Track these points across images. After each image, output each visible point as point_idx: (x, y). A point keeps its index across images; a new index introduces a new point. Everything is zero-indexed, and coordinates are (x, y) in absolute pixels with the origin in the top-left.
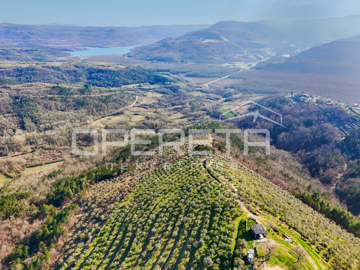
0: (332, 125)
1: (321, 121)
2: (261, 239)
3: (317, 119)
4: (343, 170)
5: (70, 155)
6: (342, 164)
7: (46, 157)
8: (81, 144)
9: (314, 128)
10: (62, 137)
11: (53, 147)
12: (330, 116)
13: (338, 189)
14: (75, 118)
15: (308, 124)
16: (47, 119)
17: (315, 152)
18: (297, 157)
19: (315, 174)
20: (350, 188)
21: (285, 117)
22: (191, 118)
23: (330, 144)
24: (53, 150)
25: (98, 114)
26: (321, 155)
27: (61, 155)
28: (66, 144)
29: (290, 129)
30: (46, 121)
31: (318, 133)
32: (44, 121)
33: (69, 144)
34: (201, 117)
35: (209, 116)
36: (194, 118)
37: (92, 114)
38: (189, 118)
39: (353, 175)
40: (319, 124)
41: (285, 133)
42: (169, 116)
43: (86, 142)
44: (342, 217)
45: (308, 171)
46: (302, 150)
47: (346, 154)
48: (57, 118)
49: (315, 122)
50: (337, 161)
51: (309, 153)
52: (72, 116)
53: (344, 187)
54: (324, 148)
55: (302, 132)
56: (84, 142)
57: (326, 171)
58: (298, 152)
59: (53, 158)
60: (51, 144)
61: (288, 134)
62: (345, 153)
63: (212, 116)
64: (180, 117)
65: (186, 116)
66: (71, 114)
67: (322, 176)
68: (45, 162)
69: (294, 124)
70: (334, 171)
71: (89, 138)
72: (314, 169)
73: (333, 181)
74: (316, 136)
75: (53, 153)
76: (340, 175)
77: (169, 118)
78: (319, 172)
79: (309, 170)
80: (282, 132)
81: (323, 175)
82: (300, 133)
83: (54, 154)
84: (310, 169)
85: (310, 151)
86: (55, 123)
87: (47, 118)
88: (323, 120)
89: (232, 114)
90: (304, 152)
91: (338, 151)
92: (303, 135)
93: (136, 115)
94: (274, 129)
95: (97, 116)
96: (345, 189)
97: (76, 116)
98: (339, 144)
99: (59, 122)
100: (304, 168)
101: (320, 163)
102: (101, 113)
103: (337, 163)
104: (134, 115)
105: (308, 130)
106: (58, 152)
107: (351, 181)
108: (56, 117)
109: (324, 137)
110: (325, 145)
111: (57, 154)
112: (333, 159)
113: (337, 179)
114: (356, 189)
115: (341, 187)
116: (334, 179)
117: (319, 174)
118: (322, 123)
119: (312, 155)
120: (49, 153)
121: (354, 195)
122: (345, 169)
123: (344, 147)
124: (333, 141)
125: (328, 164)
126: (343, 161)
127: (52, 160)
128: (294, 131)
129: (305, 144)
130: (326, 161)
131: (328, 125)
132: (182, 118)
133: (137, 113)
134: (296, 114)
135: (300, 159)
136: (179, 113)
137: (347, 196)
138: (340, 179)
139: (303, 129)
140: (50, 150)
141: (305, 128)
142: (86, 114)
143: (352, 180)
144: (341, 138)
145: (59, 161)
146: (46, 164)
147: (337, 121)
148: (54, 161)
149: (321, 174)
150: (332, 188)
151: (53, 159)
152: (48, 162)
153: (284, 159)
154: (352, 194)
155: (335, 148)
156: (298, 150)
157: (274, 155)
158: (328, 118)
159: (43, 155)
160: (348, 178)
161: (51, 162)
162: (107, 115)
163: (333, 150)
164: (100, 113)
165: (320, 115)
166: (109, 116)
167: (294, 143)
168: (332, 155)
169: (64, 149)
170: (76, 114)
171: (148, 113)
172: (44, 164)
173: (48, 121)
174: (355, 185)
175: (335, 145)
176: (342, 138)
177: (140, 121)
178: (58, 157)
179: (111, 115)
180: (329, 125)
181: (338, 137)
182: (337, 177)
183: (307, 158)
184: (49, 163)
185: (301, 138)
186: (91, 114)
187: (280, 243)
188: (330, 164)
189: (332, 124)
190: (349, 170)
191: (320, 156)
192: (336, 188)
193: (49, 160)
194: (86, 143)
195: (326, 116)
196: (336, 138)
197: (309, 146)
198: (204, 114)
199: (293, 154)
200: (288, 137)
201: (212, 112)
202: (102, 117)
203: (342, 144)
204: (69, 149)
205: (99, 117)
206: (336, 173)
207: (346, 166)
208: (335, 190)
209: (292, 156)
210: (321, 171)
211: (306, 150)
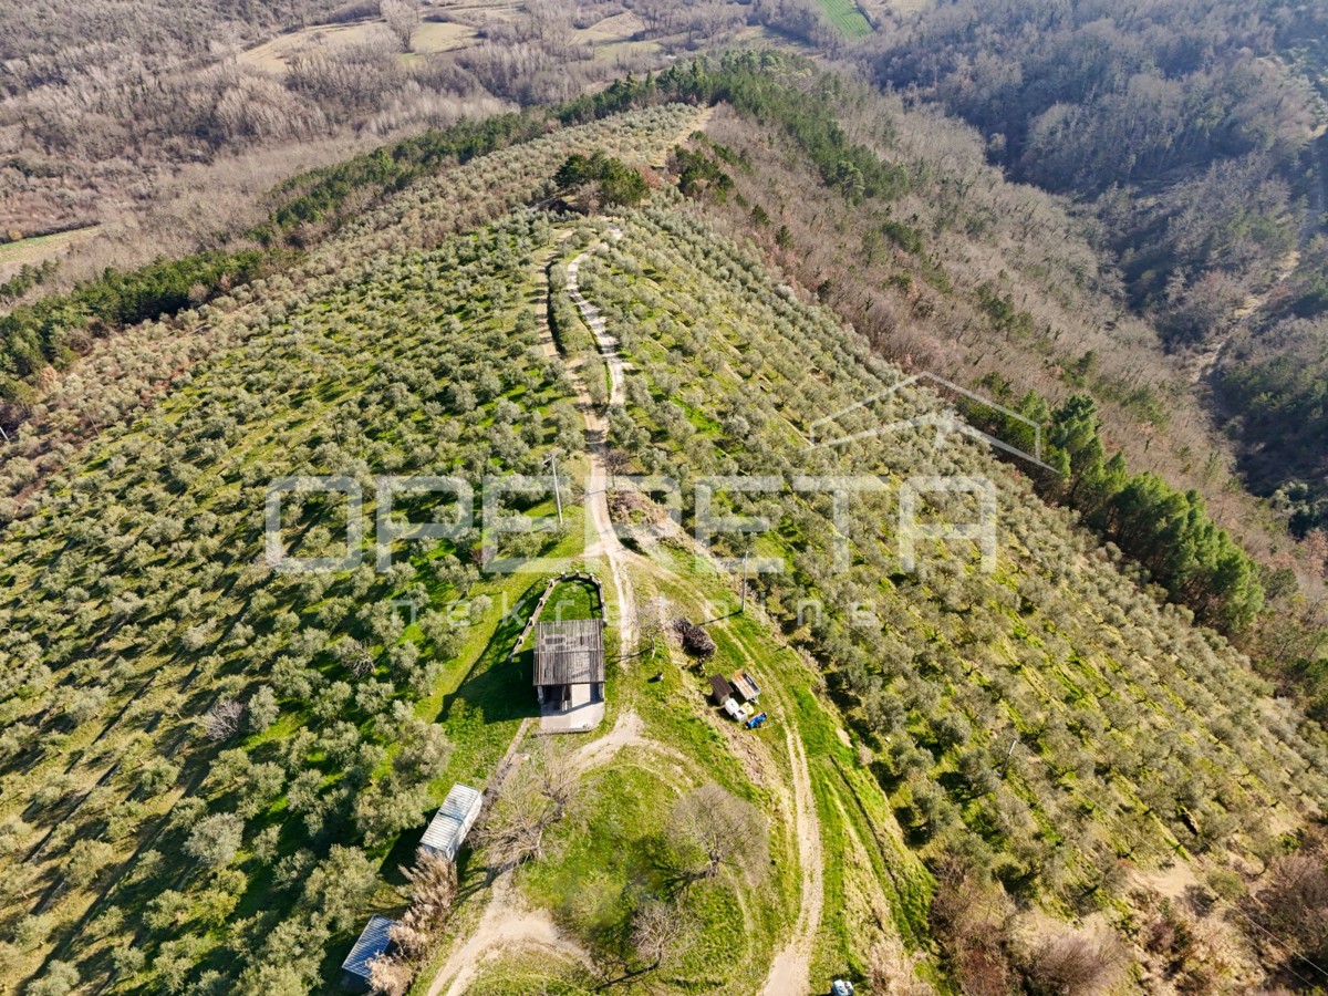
0: (1286, 69)
1: (1240, 46)
2: (571, 710)
3: (1223, 37)
4: (1274, 279)
5: (134, 197)
6: (1277, 250)
7: (28, 205)
8: (182, 152)
9: (1201, 80)
10: (102, 118)
11: (62, 162)
12: (1290, 20)
13: (1223, 367)
14: (163, 32)
15: (1179, 62)
16: (38, 36)
17: (1177, 195)
18: (1091, 220)
19: (1150, 295)
20: (1278, 362)
21: (1087, 27)
22: (675, 39)
23: (1251, 156)
24: (61, 175)
25: (270, 14)
26: (1199, 209)
27: (93, 198)
28: (120, 150)
29: (1095, 87)
30: (29, 43)
31: (1210, 106)
32: (24, 41)
33: (130, 150)
34: (722, 36)
35: (759, 28)
36: (690, 39)
37: (239, 13)
38: (666, 40)
39: (1307, 306)
40: (1229, 64)
41: (1065, 108)
42: (580, 27)
43: (205, 143)
44: (1162, 524)
45: (1122, 284)
46: (1121, 186)
47: (1311, 205)
48: (81, 31)
49: (1211, 53)
50: (1258, 236)
51: (1151, 201)
52: (151, 21)
53: (1254, 361)
54: (1220, 176)
55: (1139, 101)
56: (196, 142)
57: (1197, 284)
58: (1102, 196)
59: (60, 212)
60: (52, 150)
61: (1078, 111)
62: (1304, 200)
63: (773, 29)
64: (630, 33)
65: (653, 31)
66: (144, 11)
67: (1173, 306)
68: (23, 227)
69: (1116, 66)
70: (1232, 284)
71: (218, 127)
72: (1148, 275)
73: (1213, 331)
74: (1200, 121)
75: (62, 190)
76: (1254, 302)
77: (579, 38)
78: (1168, 289)
79: (1124, 280)
80: (1051, 102)
81: (1181, 300)
82: (1131, 106)
83: (62, 196)
84: (1131, 276)
85: (1156, 190)
86: (74, 52)
87: (38, 29)
88: (1251, 42)
89: (861, 17)
90: (1130, 196)
91: (1277, 190)
92: (1142, 113)
93: (438, 19)
94: (1021, 90)
95: (263, 25)
96: (1253, 368)
97: (166, 25)
98: (1290, 158)
99: (91, 48)
100: (1108, 272)
101: (1182, 246)
102: (284, 9)
103: (1255, 247)
104: (428, 19)
105: (1171, 90)
106: (83, 187)
107: (1292, 330)
108: (75, 23)
109: (1233, 124)
110: (1228, 165)
111: (76, 194)
112: (1244, 229)
113: (1234, 322)
114: (1304, 366)
115: (1240, 356)
116: (1223, 323)
117: (1166, 296)
118: (1242, 55)
119: (1162, 212)
120: (45, 190)
121: (1286, 397)
122: (1282, 277)
123: (1309, 172)
124: (1270, 143)
125: (1214, 254)
126: (1285, 237)
127: (52, 220)
128: (1106, 100)
129: (1142, 160)
130: (1211, 236)
131: (1271, 68)
132: (635, 38)
133: (441, 12)
134: (1138, 14)
135: (1101, 229)
136: (629, 13)
137: (1255, 400)
138: (1251, 319)
139: (1151, 85)
140: (50, 175)
141: (1161, 83)
142: (212, 11)
143: (1299, 325)
144: (1307, 129)
145: (82, 226)
146: (26, 236)
147: (1313, 46)
148: (62, 224)
149: (1172, 297)
150: (1202, 361)
151: (62, 217)
152: (33, 227)
153: (1028, 228)
154: (1278, 393)
155: (1269, 178)
156: (1103, 187)
157: (986, 209)
158: (1277, 34)
159: (20, 200)
160: (1284, 316)
161: (46, 228)
162: (308, 19)
163: (1253, 187)
164: (275, 12)
165: (1246, 15)
166: (317, 23)
167: (1095, 153)
168: (1242, 212)
169: (109, 174)
170: (166, 11)
171: (490, 13)
172: (19, 236)
173: (41, 41)
174: (1305, 351)
175: (1270, 166)
176: (1313, 127)
177: (452, 50)
178: (82, 206)
179: (329, 22)
180: (1271, 65)
181: (1299, 123)
182: (1238, 313)
183: (1134, 225)
184: (38, 235)
185: (1129, 134)
186: (235, 15)
187: (664, 739)
188: (1224, 254)
189: (1290, 60)
190: (1301, 280)
191: (1189, 215)
192: (1219, 359)
193: (42, 219)
194: (203, 149)
195: (1272, 22)
196: (1283, 132)
197: (1153, 171)
198: (735, 20)
199: (1079, 207)
200: (1073, 124)
201: (774, 11)
202: (288, 31)
203: (1304, 156)
204: (130, 173)
205: (274, 28)
206: (1238, 291)
207: (1291, 260)
208: (1210, 371)
209: (1072, 214)
210: (1174, 288)
211: (1142, 186)
